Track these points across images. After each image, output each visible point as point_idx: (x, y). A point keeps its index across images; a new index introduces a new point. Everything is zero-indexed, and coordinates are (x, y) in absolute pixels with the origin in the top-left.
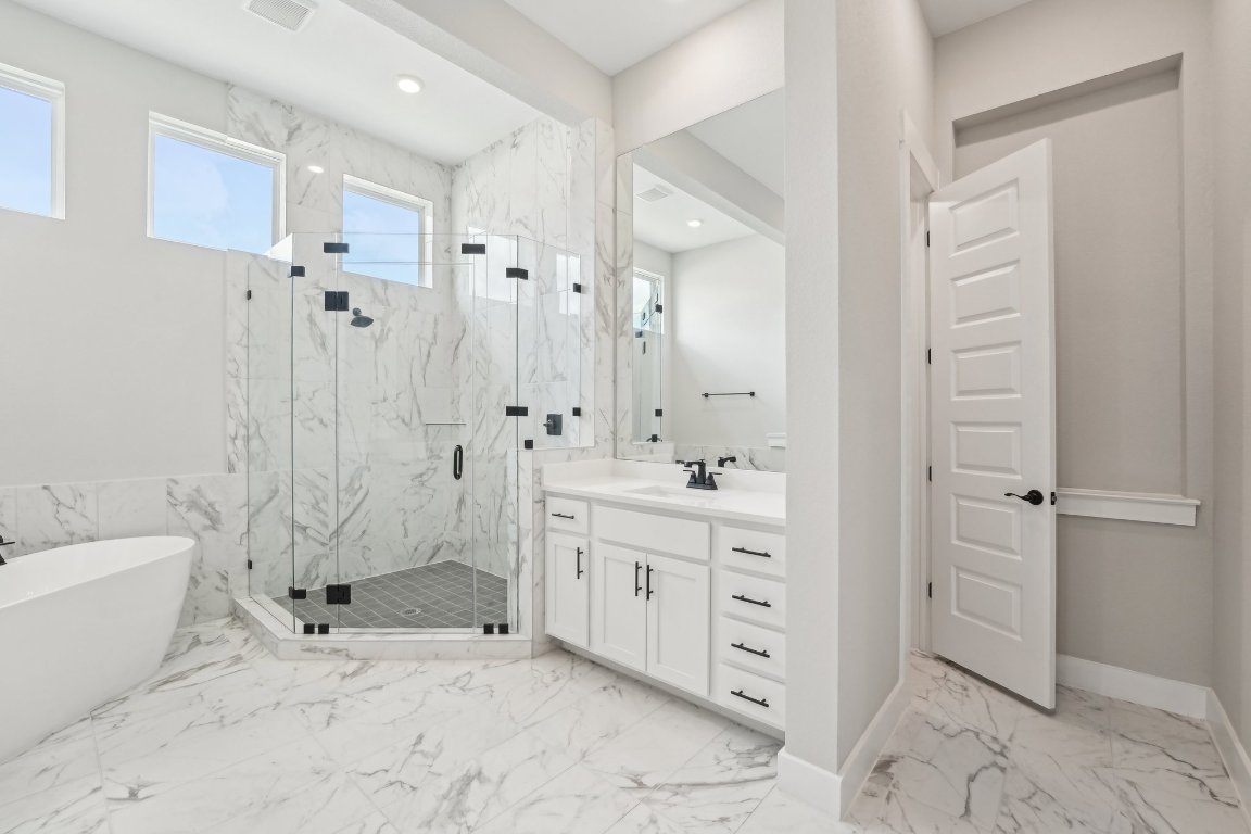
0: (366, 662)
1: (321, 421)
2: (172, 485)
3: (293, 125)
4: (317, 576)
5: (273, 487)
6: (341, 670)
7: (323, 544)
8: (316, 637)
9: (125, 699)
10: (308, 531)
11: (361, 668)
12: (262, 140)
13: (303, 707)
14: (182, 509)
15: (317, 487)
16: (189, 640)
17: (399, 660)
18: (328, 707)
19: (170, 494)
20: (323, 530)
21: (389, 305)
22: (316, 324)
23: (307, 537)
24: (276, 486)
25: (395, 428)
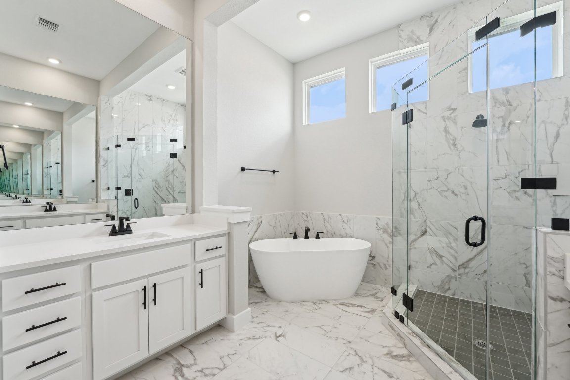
0: (409, 356)
1: (453, 192)
2: (377, 220)
3: (433, 22)
4: (449, 289)
5: (423, 228)
6: (393, 349)
7: (454, 270)
8: (397, 322)
9: (328, 302)
10: (444, 258)
11: (403, 356)
12: (416, 41)
13: (353, 352)
14: (381, 232)
15: (450, 234)
16: (374, 292)
17: (427, 370)
18: (359, 361)
19: (377, 224)
20: (453, 260)
21: (510, 105)
22: (449, 133)
23: (443, 262)
24: (425, 228)
25: (517, 198)
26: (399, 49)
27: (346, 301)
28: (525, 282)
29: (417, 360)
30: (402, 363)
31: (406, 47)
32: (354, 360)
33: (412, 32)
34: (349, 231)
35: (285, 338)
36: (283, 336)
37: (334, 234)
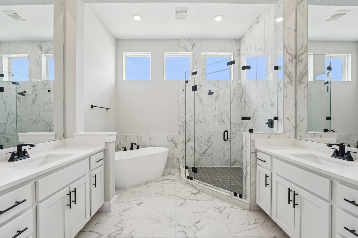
0: (199, 192)
1: (200, 122)
2: (168, 136)
3: (193, 44)
4: (199, 164)
5: (189, 138)
6: (192, 191)
7: (201, 155)
8: (189, 180)
9: (152, 182)
10: (197, 151)
11: (197, 193)
12: (186, 50)
13: (178, 198)
14: (170, 142)
15: (199, 140)
16: (169, 172)
17: (208, 194)
18: (183, 200)
19: (168, 138)
20: (201, 151)
21: (219, 88)
22: (199, 96)
23: (197, 153)
24: (190, 138)
25: (221, 124)
26: (178, 51)
27: (160, 179)
28: (223, 156)
29: (203, 192)
30: (199, 195)
31: (182, 52)
32: (181, 201)
33: (185, 45)
34: (153, 143)
35: (144, 204)
36: (142, 203)
37: (144, 146)
